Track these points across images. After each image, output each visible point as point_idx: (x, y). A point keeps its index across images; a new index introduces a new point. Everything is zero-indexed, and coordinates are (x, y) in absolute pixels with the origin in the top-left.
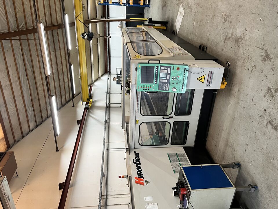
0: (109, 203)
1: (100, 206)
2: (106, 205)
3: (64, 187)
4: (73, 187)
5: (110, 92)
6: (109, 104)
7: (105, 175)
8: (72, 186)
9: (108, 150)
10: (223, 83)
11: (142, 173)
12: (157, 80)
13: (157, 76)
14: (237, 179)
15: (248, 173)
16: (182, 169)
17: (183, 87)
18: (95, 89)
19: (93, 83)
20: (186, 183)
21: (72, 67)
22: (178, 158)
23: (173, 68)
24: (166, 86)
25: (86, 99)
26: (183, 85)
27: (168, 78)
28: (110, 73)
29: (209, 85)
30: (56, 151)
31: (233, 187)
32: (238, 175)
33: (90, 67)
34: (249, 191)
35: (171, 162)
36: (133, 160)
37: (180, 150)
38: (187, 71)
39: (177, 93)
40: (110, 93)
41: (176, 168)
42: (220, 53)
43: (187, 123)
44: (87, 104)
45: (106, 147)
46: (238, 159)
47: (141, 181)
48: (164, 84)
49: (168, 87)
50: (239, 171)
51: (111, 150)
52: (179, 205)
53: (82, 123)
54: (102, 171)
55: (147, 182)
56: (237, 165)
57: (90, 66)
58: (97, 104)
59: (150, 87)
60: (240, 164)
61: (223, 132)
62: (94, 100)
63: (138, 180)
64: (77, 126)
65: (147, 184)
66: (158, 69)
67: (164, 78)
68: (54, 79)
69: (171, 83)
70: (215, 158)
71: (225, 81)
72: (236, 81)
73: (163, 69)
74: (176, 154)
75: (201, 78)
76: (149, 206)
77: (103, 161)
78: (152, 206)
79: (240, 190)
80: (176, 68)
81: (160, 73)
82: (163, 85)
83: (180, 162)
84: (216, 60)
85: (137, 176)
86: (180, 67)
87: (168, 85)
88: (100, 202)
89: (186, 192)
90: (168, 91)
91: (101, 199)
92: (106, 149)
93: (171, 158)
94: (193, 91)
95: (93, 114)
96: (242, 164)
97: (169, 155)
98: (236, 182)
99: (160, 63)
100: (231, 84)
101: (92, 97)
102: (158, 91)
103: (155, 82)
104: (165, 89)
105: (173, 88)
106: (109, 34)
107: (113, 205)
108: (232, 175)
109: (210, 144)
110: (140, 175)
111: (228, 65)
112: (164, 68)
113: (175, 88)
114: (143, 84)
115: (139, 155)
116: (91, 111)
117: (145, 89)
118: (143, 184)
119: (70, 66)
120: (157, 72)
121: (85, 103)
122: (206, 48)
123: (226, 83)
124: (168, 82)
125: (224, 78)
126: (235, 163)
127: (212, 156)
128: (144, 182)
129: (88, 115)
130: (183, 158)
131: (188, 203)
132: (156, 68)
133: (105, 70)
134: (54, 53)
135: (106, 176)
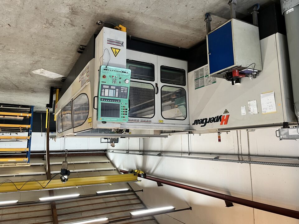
0: (247, 153)
1: (250, 162)
2: (249, 155)
3: (230, 201)
4: (230, 191)
5: (127, 151)
6: (140, 151)
7: (217, 157)
8: (228, 192)
9: (190, 153)
10: (120, 29)
11: (215, 117)
12: (116, 100)
13: (112, 100)
14: (222, 17)
15: (217, 5)
16: (212, 74)
17: (124, 72)
18: (124, 167)
19: (117, 169)
20: (228, 70)
21: (98, 192)
22: (200, 78)
23: (104, 82)
24: (123, 90)
25: (135, 177)
26: (122, 72)
27: (114, 88)
28: (106, 150)
29: (122, 44)
30: (191, 209)
31: (231, 21)
32: (218, 16)
33: (100, 172)
34: (235, 4)
35: (204, 86)
36: (201, 126)
37: (191, 76)
38: (106, 67)
39: (131, 78)
40: (129, 150)
41: (210, 81)
42: (87, 32)
43: (162, 68)
44: (139, 176)
45: (187, 155)
46: (202, 15)
47: (225, 118)
48: (120, 92)
49: (124, 88)
50: (214, 14)
51: (190, 150)
52: (250, 78)
53: (161, 181)
54: (212, 159)
55: (226, 112)
56: (207, 17)
57: (98, 172)
58: (140, 164)
59: (124, 108)
60: (207, 13)
61: (172, 30)
62: (136, 168)
63: (224, 122)
64: (164, 186)
65: (227, 112)
66: (104, 99)
67: (114, 93)
68: (112, 213)
69: (120, 85)
70: (200, 39)
71: (118, 26)
72: (118, 15)
73: (104, 94)
74: (195, 80)
75: (114, 52)
76: (251, 110)
77: (202, 159)
78: (251, 107)
79: (234, 14)
80: (104, 79)
81: (108, 96)
82: (122, 93)
83: (204, 77)
84: (95, 35)
85: (219, 122)
86: (102, 75)
87: (121, 88)
88: (246, 162)
89: (237, 71)
90: (128, 88)
91: (242, 161)
92: (189, 155)
93: (200, 85)
94: (128, 61)
95: (151, 169)
96: (206, 11)
97: (196, 88)
98: (225, 18)
99: (98, 97)
100: (122, 20)
101: (132, 170)
102: (128, 99)
103: (118, 102)
104: (126, 92)
105: (125, 83)
106: (63, 151)
107: (249, 148)
108: (218, 22)
109: (185, 44)
110: (218, 119)
111: (100, 23)
112: (103, 92)
113: (125, 81)
114: (121, 115)
115: (197, 120)
116: (147, 171)
117: (125, 113)
118: (228, 116)
119: (97, 195)
120: (108, 99)
121: (139, 178)
122: (81, 45)
123: (120, 26)
124: (119, 88)
125: (115, 28)
126: (206, 19)
127: (198, 42)
128: (226, 115)
129: (152, 174)
130: (199, 73)
131: (248, 69)
132: (103, 101)
133: (102, 155)
134: (83, 213)
135: (218, 155)
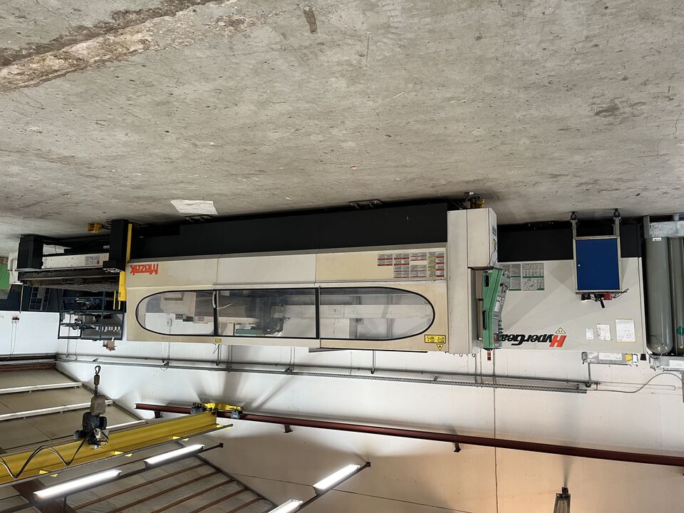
0: (491, 372)
1: (495, 385)
2: (494, 376)
4: (456, 429)
5: (163, 360)
6: (217, 362)
8: (453, 430)
9: (372, 370)
11: (541, 336)
16: (581, 291)
22: (512, 277)
28: (56, 356)
30: (370, 466)
31: (616, 238)
35: (519, 290)
36: (513, 344)
40: (169, 359)
41: (533, 285)
44: (223, 415)
47: (558, 339)
53: (289, 421)
54: (430, 382)
55: (561, 331)
63: (556, 343)
64: (294, 432)
76: (601, 335)
78: (601, 332)
88: (488, 385)
91: (482, 384)
92: (372, 373)
101: (194, 404)
110: (546, 338)
118: (564, 337)
119: (150, 467)
121: (221, 421)
129: (258, 410)
133: (46, 369)
